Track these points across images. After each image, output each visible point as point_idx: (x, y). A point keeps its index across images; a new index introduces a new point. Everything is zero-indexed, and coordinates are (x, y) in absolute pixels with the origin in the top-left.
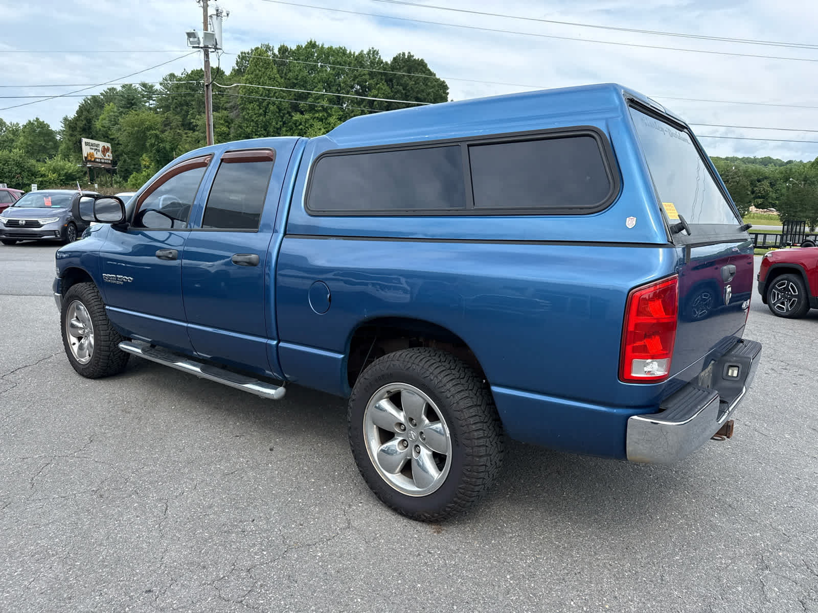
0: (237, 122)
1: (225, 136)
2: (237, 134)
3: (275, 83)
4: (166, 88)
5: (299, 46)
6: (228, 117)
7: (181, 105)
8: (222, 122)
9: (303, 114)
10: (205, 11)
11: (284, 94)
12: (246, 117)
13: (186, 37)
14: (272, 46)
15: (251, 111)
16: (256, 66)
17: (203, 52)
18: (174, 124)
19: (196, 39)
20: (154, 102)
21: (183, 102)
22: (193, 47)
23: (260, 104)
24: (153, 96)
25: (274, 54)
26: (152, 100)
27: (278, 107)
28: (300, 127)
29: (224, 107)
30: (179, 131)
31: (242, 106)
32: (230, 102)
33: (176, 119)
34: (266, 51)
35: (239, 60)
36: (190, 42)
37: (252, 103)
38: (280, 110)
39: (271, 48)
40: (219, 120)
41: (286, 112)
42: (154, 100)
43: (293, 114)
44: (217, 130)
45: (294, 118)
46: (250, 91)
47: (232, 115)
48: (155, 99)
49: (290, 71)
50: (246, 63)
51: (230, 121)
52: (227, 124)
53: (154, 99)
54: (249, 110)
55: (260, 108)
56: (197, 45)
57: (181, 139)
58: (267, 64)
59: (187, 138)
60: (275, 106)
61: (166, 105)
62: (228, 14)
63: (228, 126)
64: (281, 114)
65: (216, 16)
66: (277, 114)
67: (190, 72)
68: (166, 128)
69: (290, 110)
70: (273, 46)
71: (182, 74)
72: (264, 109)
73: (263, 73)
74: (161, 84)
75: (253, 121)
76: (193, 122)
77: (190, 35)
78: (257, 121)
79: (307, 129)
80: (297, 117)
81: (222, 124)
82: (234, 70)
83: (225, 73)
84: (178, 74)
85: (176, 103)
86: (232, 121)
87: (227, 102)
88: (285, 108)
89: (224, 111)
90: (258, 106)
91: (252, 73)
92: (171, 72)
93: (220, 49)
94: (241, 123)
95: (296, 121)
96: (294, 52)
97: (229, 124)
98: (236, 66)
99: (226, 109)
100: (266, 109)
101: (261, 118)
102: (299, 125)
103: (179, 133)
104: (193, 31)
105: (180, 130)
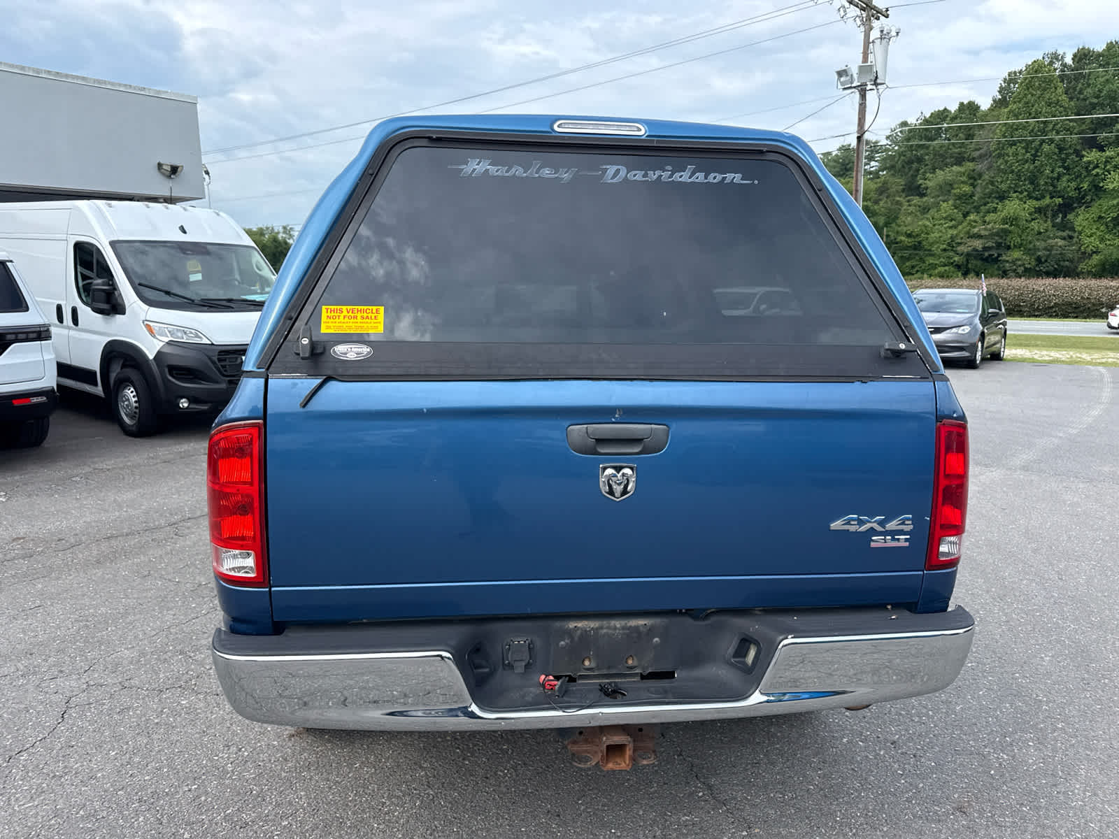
0: (987, 177)
1: (966, 199)
2: (984, 194)
3: (1057, 110)
4: (894, 143)
5: (1111, 43)
6: (974, 170)
7: (910, 162)
8: (964, 179)
9: (1105, 151)
10: (867, 36)
11: (1071, 124)
12: (1002, 167)
13: (836, 77)
14: (1062, 53)
15: (1011, 158)
16: (1028, 89)
17: (858, 93)
18: (893, 189)
19: (848, 78)
20: (877, 164)
21: (913, 158)
22: (845, 89)
23: (1027, 145)
24: (876, 155)
25: (1064, 65)
26: (874, 161)
27: (1058, 146)
28: (1094, 172)
29: (971, 157)
30: (898, 199)
31: (998, 151)
32: (981, 149)
33: (899, 182)
34: (1051, 63)
35: (1003, 85)
36: (841, 82)
37: (1015, 145)
38: (1061, 150)
39: (1060, 57)
40: (961, 176)
41: (1071, 151)
42: (876, 161)
43: (1084, 153)
44: (956, 191)
45: (1085, 159)
46: (1013, 129)
47: (980, 167)
48: (878, 158)
49: (1089, 85)
50: (1015, 88)
51: (976, 177)
52: (971, 181)
53: (876, 159)
54: (1009, 156)
55: (1027, 152)
56: (850, 85)
57: (900, 209)
58: (1049, 81)
59: (909, 208)
60: (1053, 145)
61: (890, 165)
62: (898, 33)
63: (973, 185)
64: (1063, 156)
65: (879, 40)
66: (1055, 157)
67: (928, 116)
68: (881, 197)
69: (1079, 147)
70: (1064, 53)
71: (917, 120)
72: (1033, 152)
73: (1039, 98)
74: (888, 138)
75: (1012, 172)
76: (921, 184)
77: (840, 74)
78: (1019, 171)
79: (1106, 173)
80: (1092, 156)
81: (963, 182)
82: (994, 101)
83: (981, 108)
84: (912, 120)
85: (903, 161)
86: (980, 175)
87: (976, 150)
88: (1070, 146)
89: (968, 164)
90: (1023, 148)
91: (1019, 102)
92: (903, 120)
93: (883, 84)
94: (993, 178)
95: (1089, 162)
96: (1100, 55)
97: (975, 180)
98: (998, 94)
99: (973, 160)
100: (1037, 151)
101: (1026, 166)
102: (1094, 168)
103: (898, 201)
104: (844, 68)
105: (900, 197)
